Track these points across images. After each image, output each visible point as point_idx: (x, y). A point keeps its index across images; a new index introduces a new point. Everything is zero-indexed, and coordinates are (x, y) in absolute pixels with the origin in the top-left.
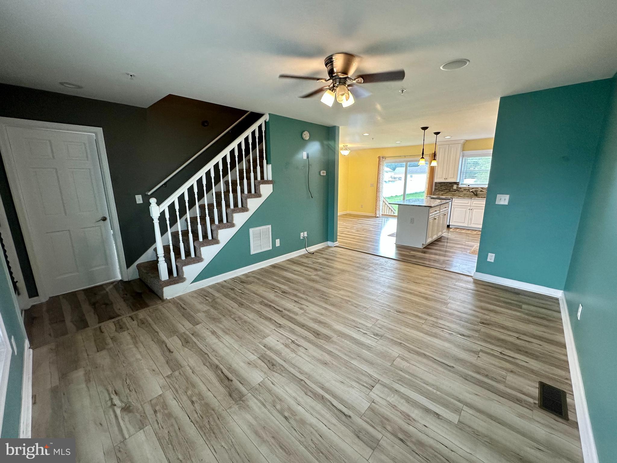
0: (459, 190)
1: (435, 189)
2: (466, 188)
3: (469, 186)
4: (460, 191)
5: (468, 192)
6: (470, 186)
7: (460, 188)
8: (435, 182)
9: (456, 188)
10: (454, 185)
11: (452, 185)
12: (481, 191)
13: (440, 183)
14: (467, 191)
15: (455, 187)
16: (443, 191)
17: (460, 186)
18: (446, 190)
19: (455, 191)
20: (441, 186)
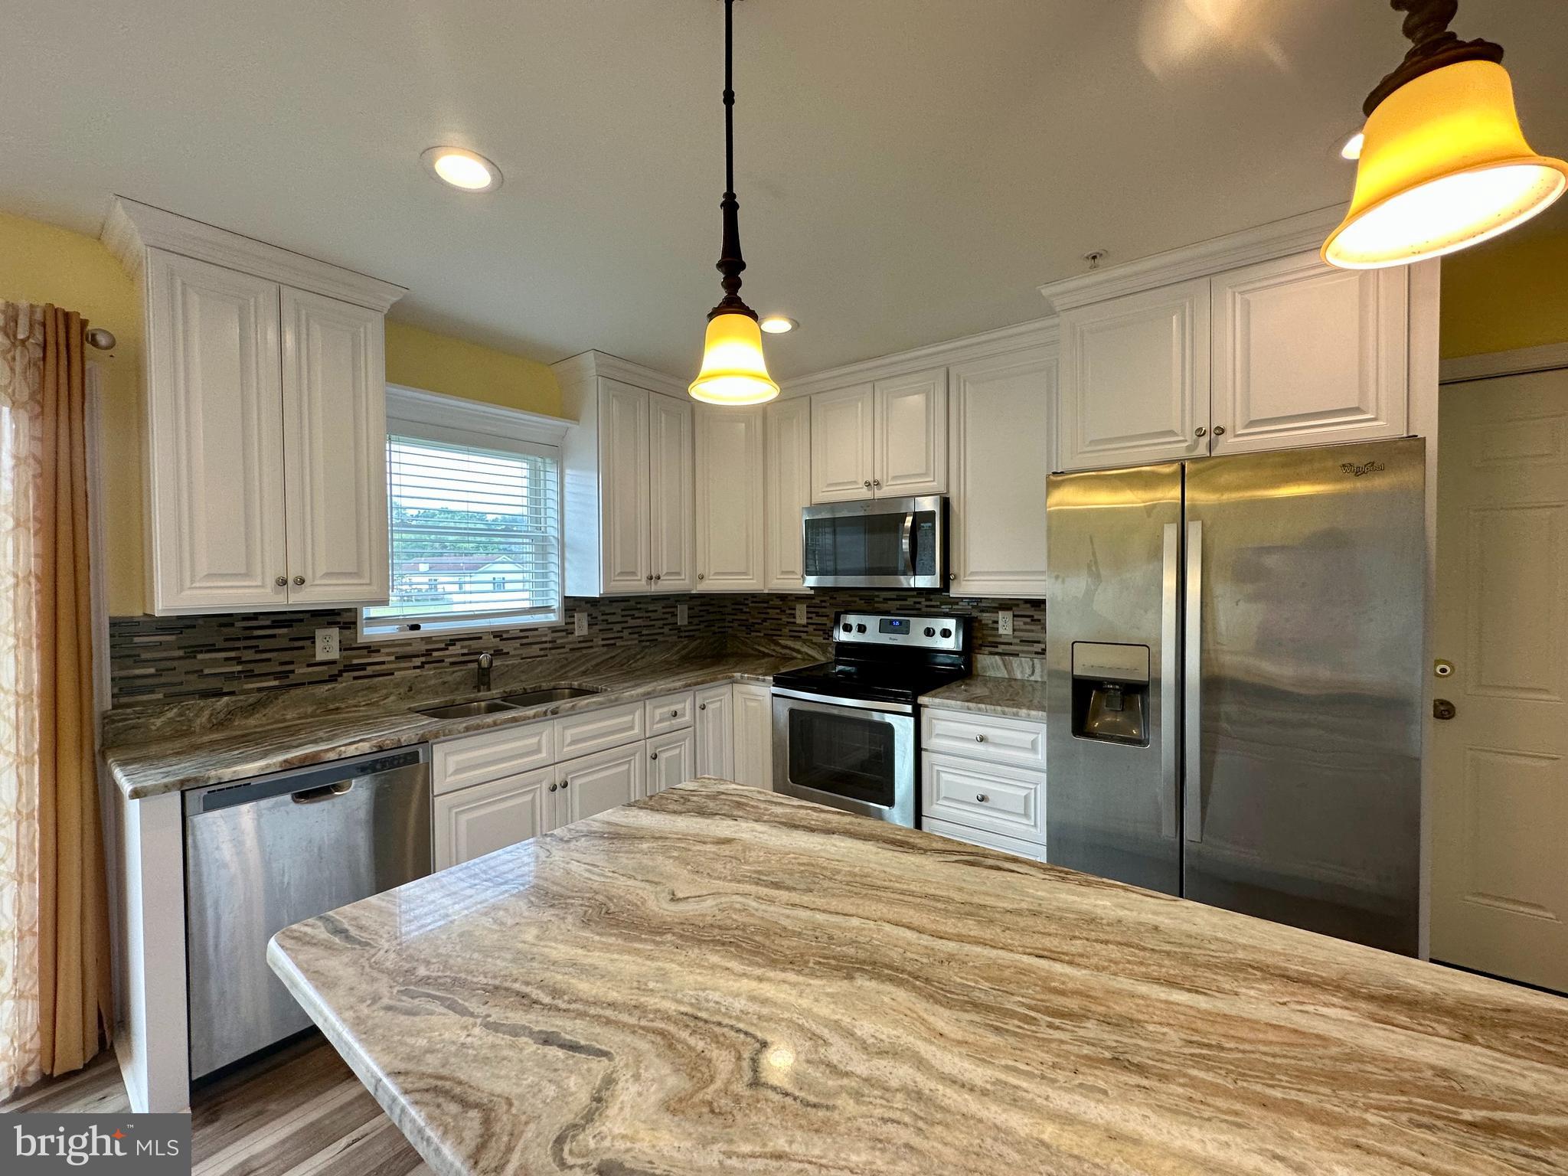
0: (362, 667)
1: (124, 688)
2: (407, 643)
3: (416, 627)
4: (370, 670)
5: (429, 672)
6: (426, 628)
7: (371, 649)
8: (114, 623)
9: (335, 654)
10: (320, 634)
11: (297, 630)
12: (498, 653)
13: (182, 625)
14: (417, 662)
15: (327, 646)
16: (220, 694)
17: (369, 633)
18: (250, 675)
19: (333, 679)
20: (192, 651)
